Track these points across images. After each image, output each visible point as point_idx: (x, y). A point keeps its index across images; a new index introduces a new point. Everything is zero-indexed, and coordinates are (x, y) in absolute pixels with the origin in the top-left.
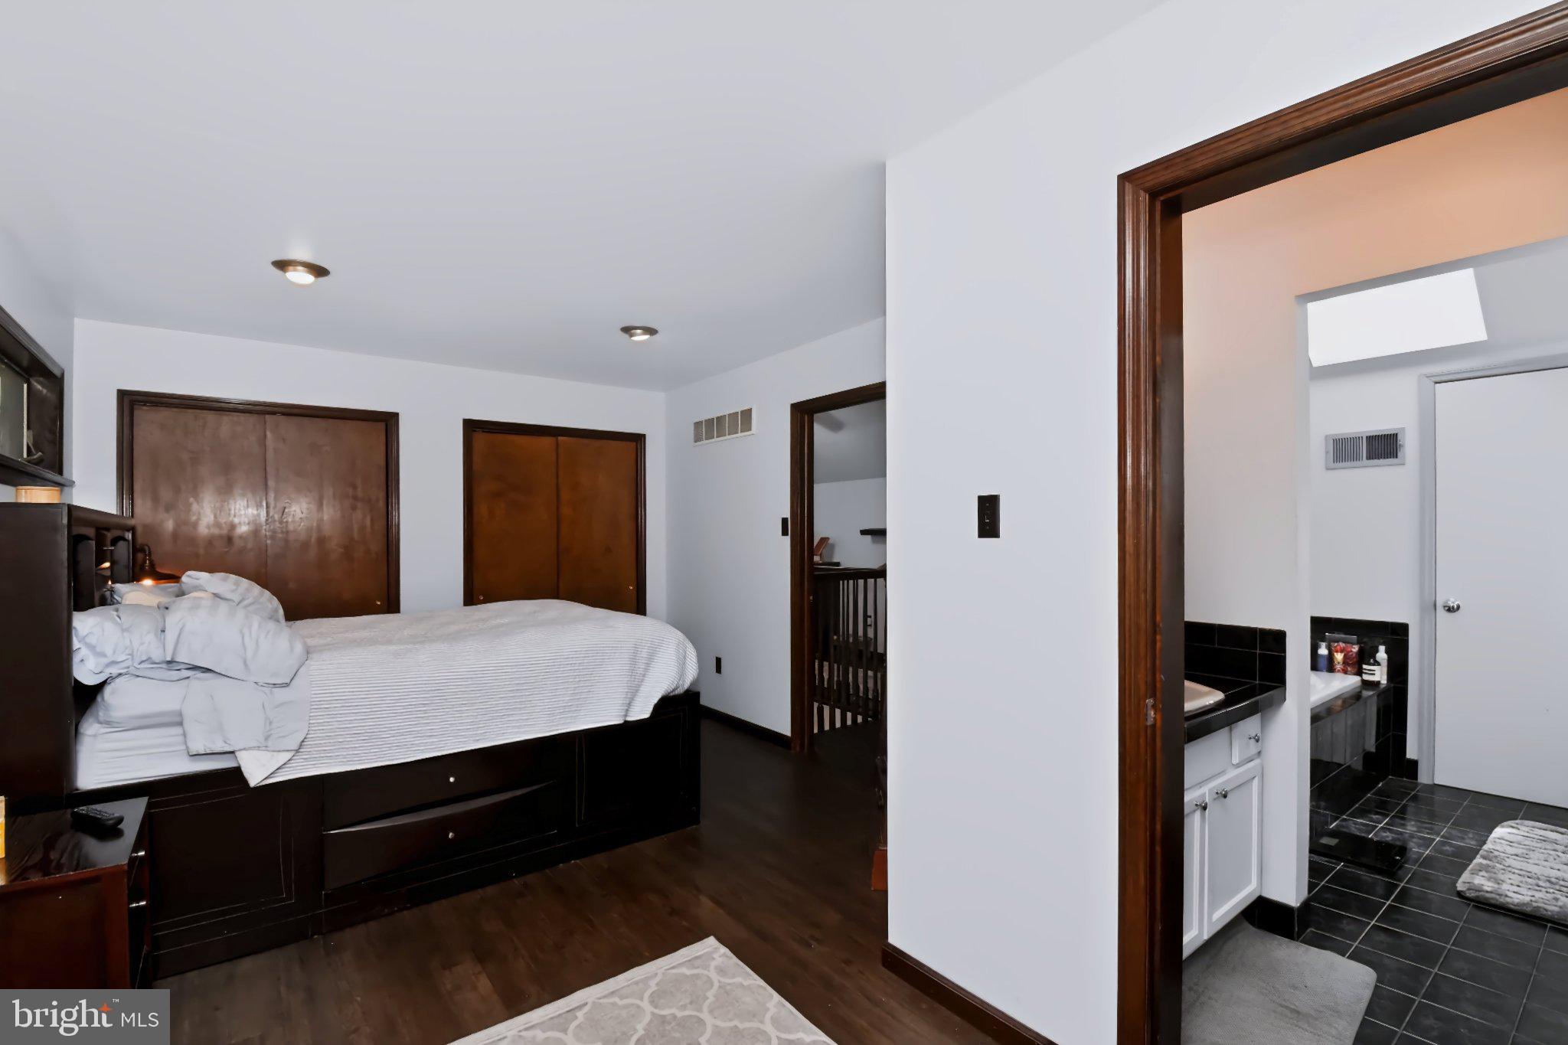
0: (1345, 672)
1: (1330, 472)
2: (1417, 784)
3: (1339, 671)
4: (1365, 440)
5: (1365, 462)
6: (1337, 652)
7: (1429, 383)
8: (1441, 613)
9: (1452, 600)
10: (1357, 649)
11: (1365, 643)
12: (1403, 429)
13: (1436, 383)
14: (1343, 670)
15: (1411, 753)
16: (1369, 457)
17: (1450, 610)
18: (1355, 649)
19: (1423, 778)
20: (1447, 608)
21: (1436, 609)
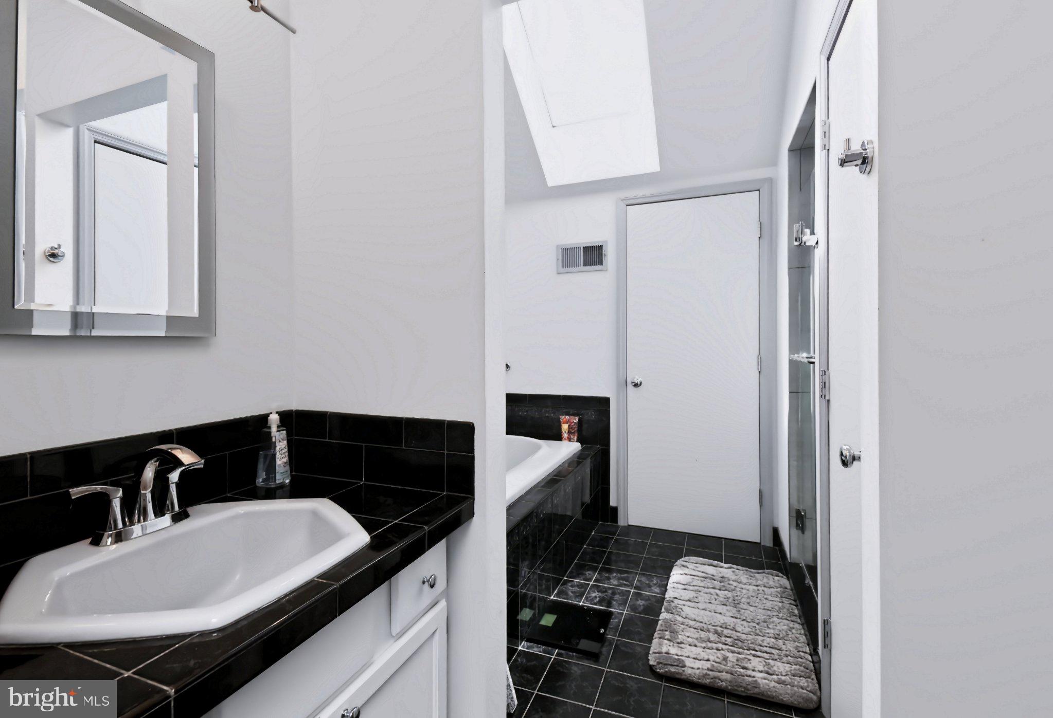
0: (569, 440)
1: (561, 275)
2: (618, 527)
3: (565, 439)
4: (582, 248)
5: (582, 268)
6: (564, 423)
7: (623, 205)
8: (630, 387)
9: (637, 377)
10: (577, 420)
11: (582, 414)
12: (606, 242)
13: (627, 206)
14: (568, 438)
15: (613, 503)
16: (585, 264)
17: (636, 385)
18: (576, 419)
19: (621, 522)
20: (633, 384)
21: (627, 385)
